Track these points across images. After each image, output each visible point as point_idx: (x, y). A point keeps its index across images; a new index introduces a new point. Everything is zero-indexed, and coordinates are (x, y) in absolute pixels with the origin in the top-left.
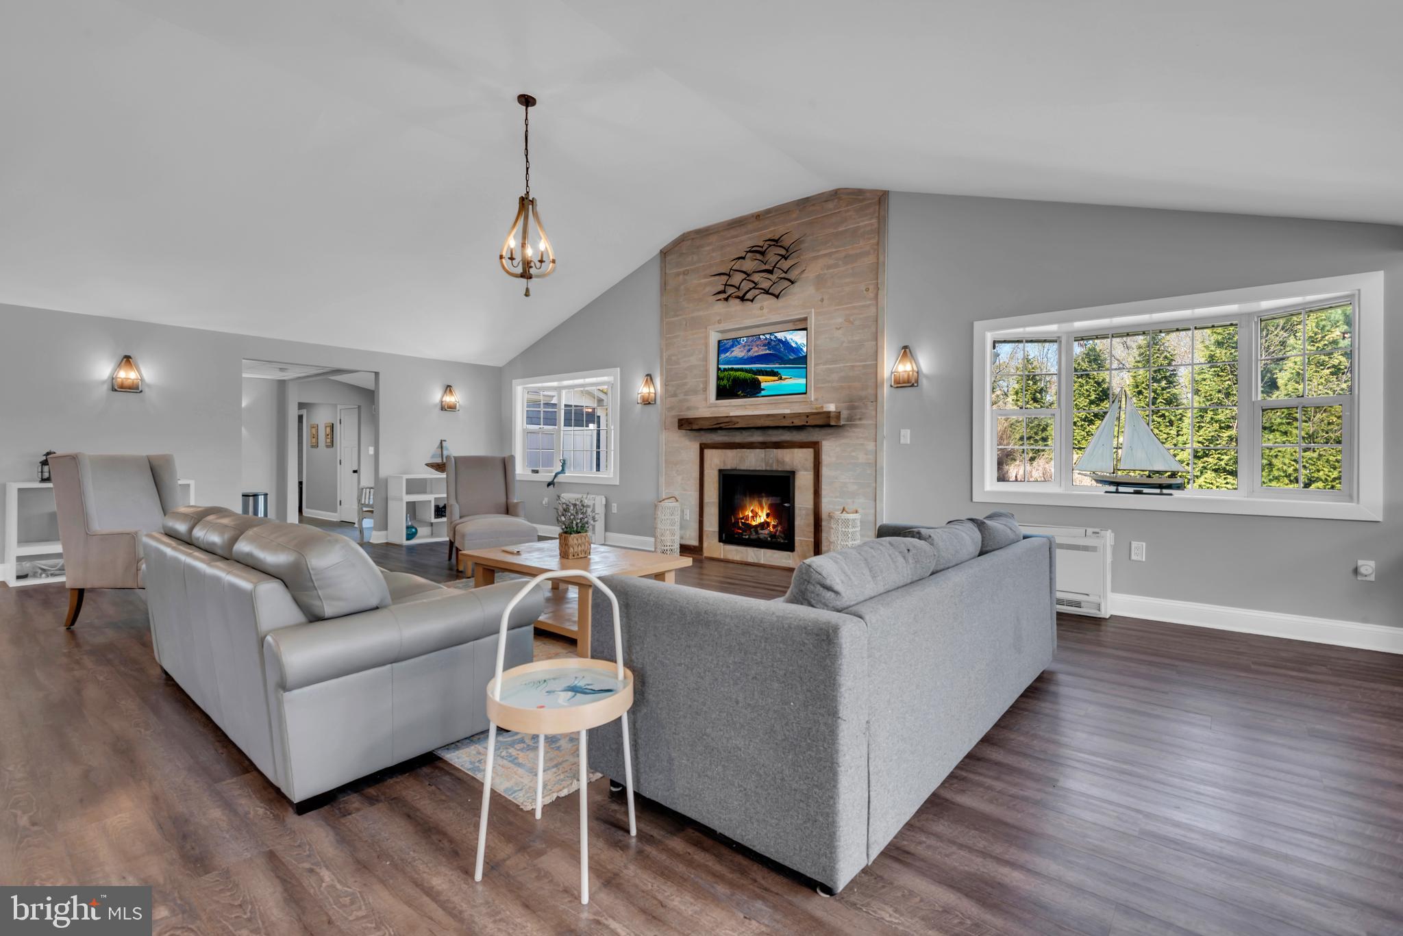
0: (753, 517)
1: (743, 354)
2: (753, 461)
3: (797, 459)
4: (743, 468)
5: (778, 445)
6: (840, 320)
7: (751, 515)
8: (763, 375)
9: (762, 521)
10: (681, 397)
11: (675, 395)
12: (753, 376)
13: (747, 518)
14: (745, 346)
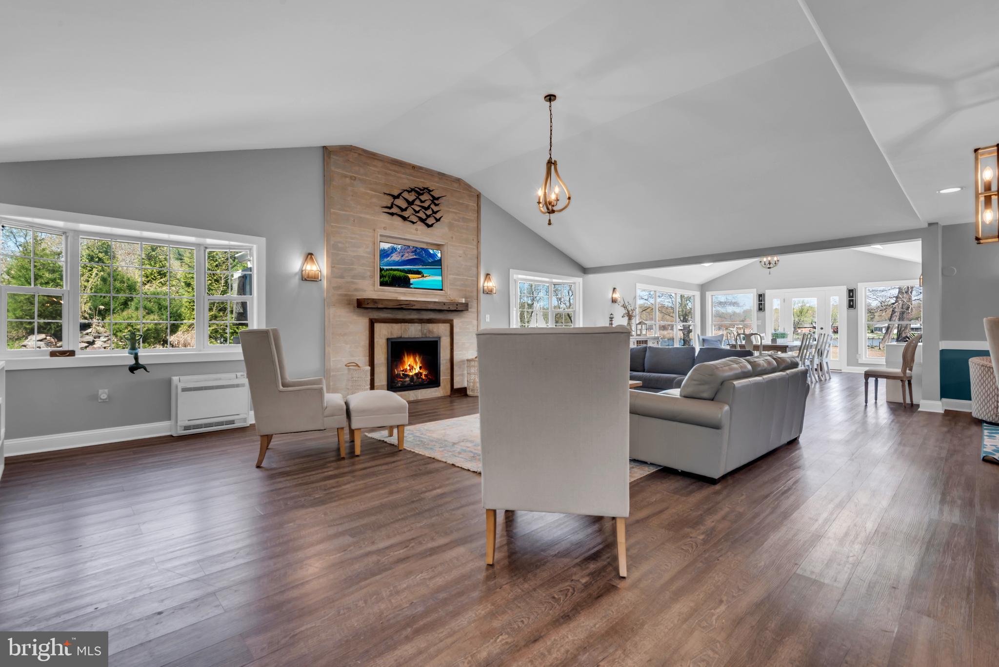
0: (410, 369)
1: (399, 259)
2: (413, 331)
3: (440, 330)
4: (406, 336)
5: (430, 321)
6: (461, 252)
7: (408, 368)
8: (412, 274)
9: (417, 372)
10: (349, 279)
11: (342, 277)
12: (405, 274)
13: (406, 370)
14: (399, 253)
